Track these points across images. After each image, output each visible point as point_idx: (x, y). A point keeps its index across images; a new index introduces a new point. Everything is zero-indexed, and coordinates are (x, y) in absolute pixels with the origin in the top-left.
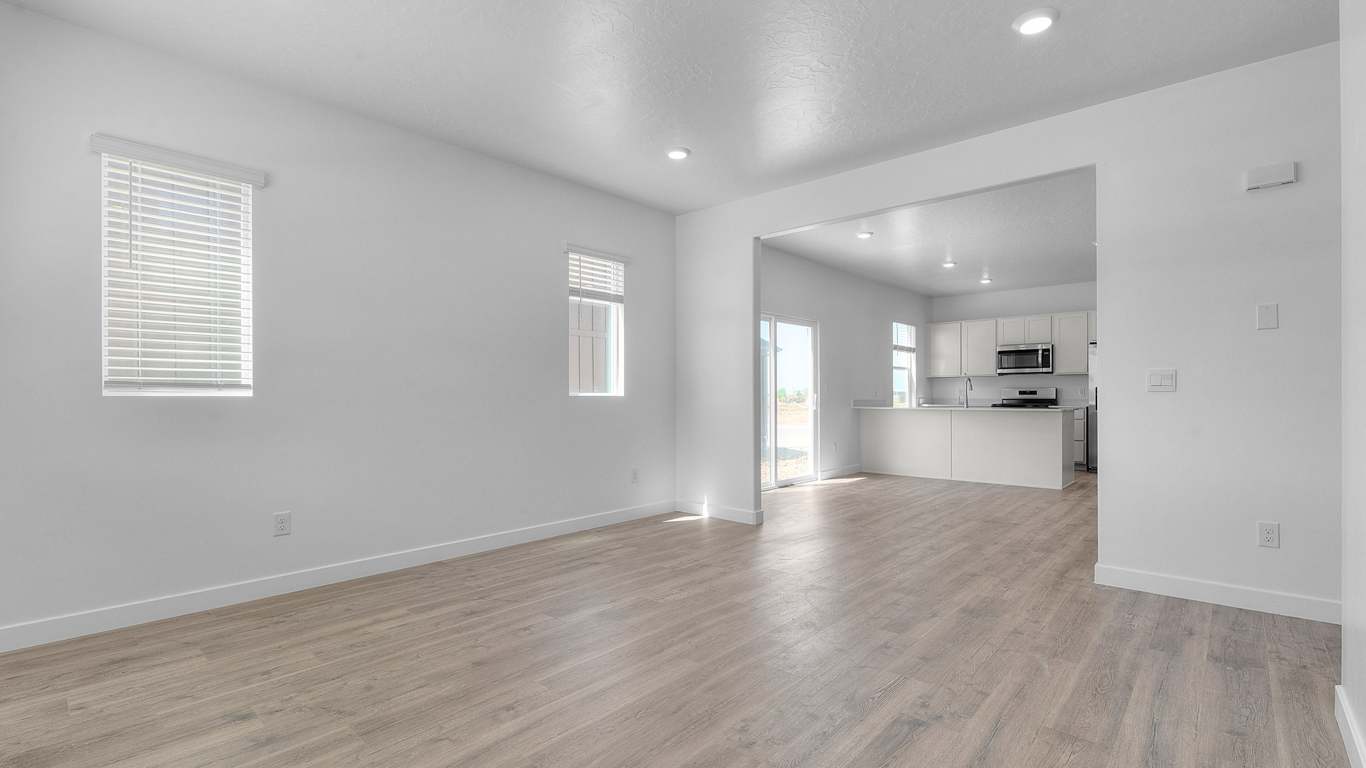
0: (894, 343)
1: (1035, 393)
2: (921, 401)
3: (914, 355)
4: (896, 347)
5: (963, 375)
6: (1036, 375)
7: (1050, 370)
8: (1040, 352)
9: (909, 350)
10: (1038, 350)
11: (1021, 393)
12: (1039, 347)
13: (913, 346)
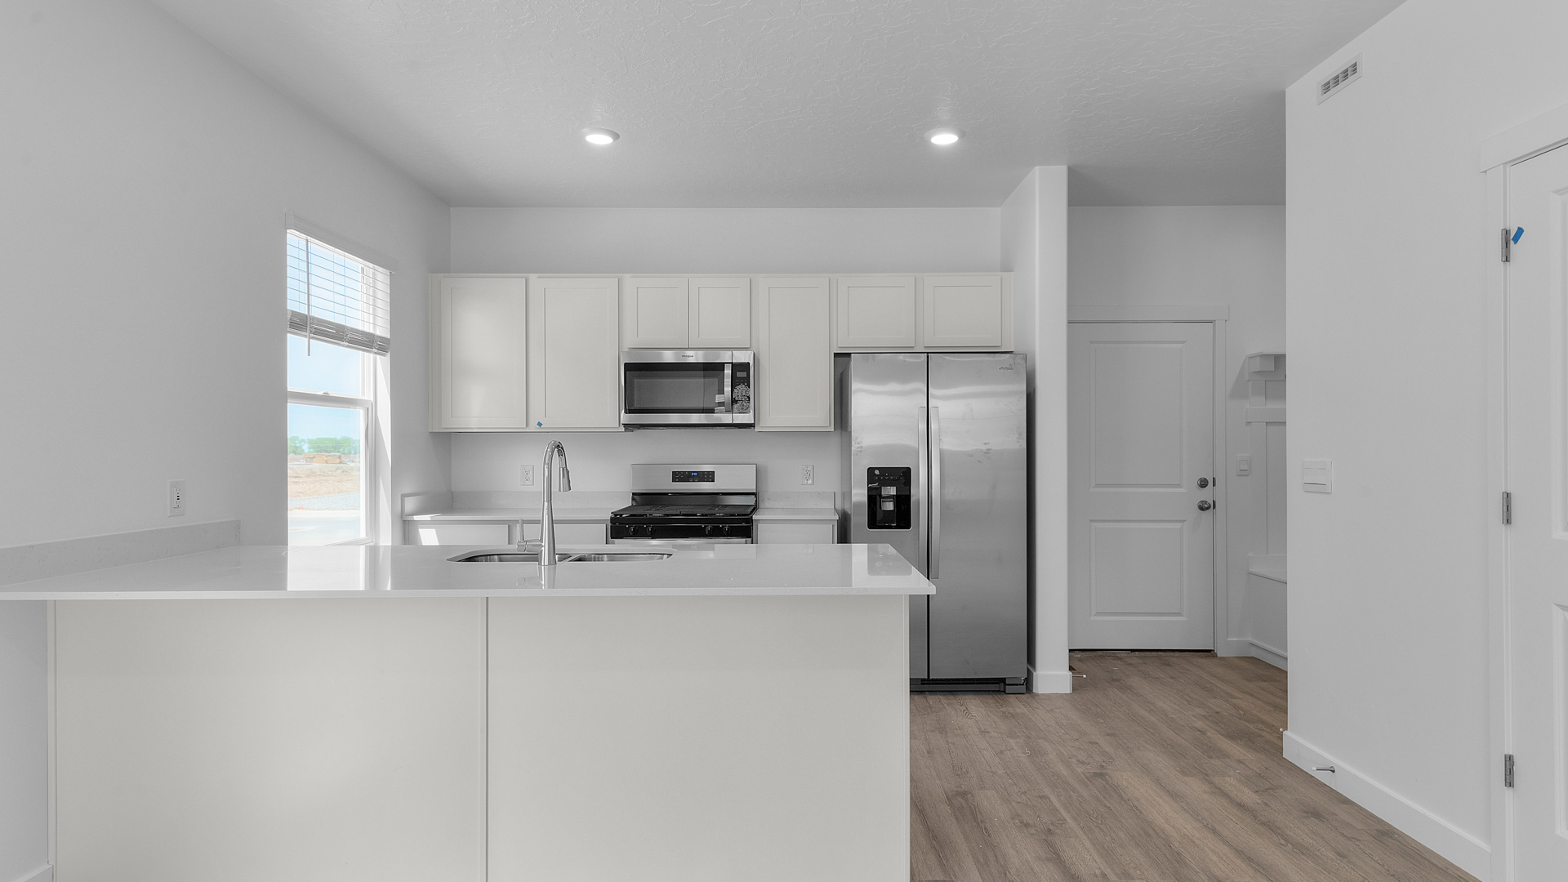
0: (292, 306)
1: (709, 477)
2: (410, 504)
3: (383, 363)
4: (301, 323)
5: (533, 427)
6: (718, 430)
7: (746, 418)
8: (728, 371)
9: (366, 342)
10: (720, 367)
11: (679, 477)
12: (725, 357)
13: (382, 330)
